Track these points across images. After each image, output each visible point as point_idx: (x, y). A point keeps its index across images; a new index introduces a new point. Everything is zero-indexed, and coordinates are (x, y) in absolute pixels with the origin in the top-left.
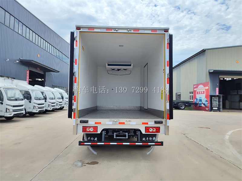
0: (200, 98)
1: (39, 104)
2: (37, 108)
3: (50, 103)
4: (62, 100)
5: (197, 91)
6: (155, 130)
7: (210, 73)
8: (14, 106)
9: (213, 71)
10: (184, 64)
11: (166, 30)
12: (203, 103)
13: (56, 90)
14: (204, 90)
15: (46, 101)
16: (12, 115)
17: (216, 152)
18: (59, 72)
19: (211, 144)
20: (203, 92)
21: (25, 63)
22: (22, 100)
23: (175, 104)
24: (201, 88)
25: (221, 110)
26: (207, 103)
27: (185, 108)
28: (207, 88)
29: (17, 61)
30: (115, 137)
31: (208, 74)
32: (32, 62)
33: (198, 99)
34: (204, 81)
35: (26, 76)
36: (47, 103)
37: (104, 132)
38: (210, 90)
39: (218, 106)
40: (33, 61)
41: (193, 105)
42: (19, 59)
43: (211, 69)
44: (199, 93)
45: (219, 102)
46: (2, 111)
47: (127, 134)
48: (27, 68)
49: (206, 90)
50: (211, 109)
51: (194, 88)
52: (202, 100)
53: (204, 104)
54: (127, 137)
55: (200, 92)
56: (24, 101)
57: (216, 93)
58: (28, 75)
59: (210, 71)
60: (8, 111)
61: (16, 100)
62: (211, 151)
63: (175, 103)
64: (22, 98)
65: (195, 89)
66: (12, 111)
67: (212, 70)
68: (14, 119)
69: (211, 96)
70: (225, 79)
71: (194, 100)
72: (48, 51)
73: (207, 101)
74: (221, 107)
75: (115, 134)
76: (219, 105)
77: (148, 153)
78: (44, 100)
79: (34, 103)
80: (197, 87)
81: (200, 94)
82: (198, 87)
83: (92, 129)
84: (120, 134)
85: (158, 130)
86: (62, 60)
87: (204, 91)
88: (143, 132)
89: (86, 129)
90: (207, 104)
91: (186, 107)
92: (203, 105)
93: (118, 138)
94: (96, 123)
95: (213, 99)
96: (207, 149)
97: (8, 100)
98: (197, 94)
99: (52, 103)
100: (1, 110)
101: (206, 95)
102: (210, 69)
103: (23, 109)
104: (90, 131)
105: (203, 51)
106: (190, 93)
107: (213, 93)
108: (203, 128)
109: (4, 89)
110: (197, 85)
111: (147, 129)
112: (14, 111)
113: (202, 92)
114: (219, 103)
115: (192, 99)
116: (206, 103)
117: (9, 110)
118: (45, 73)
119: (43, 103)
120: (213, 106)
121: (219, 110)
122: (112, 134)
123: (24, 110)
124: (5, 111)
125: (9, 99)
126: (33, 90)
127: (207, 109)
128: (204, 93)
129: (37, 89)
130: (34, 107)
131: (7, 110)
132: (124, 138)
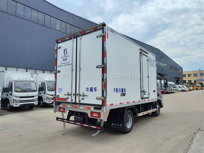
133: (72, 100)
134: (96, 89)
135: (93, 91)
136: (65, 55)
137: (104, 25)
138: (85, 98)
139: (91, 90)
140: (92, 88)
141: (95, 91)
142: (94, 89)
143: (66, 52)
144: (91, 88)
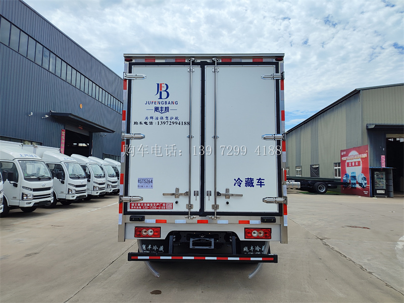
0: (353, 173)
1: (77, 186)
2: (74, 192)
3: (96, 183)
4: (116, 178)
5: (347, 161)
6: (262, 235)
7: (369, 131)
8: (35, 190)
9: (374, 126)
10: (323, 115)
11: (278, 58)
12: (358, 183)
13: (108, 162)
14: (360, 160)
15: (89, 181)
16: (31, 205)
17: (378, 274)
18: (113, 132)
19: (369, 258)
20: (357, 164)
21: (58, 118)
22: (49, 179)
23: (309, 185)
24: (354, 156)
25: (392, 194)
26: (366, 182)
27: (327, 192)
28: (365, 156)
29: (47, 116)
30: (191, 247)
31: (366, 131)
32: (70, 116)
33: (350, 175)
34: (359, 144)
35: (61, 139)
36: (92, 184)
37: (171, 237)
38: (370, 160)
39: (385, 188)
40: (71, 114)
41: (341, 186)
42: (49, 111)
43: (371, 123)
44: (350, 165)
45: (387, 180)
46: (16, 198)
47: (212, 240)
48: (62, 127)
49: (362, 159)
50: (373, 194)
51: (342, 156)
52: (357, 178)
53: (361, 184)
54: (213, 247)
55: (352, 163)
56: (52, 181)
57: (380, 163)
58: (63, 137)
59: (370, 127)
60: (25, 198)
61: (39, 179)
62: (370, 273)
63: (310, 182)
64: (49, 175)
65: (344, 159)
66: (31, 197)
67: (373, 124)
68: (36, 211)
69: (373, 171)
70: (398, 139)
71: (342, 177)
72: (97, 98)
73: (365, 179)
74: (392, 188)
75: (192, 240)
76: (387, 186)
77: (250, 276)
78: (86, 179)
79: (69, 184)
80: (346, 155)
81: (352, 166)
82: (349, 155)
83: (151, 232)
84: (201, 241)
85: (268, 233)
86: (119, 112)
87: (359, 162)
88: (242, 237)
89: (140, 232)
90: (365, 184)
91: (328, 189)
92: (358, 186)
93: (196, 247)
94: (157, 221)
95: (377, 176)
96: (362, 268)
97: (25, 179)
98: (348, 166)
99: (100, 184)
100: (15, 196)
101: (363, 168)
102: (368, 123)
103: (50, 194)
104: (147, 236)
105: (356, 93)
106: (336, 164)
107: (375, 166)
108: (356, 227)
109: (20, 162)
110: (348, 151)
111: (248, 232)
112: (35, 197)
113: (355, 162)
114: (386, 182)
115: (339, 176)
116: (364, 182)
117: (27, 196)
118: (91, 133)
119: (83, 184)
120: (376, 188)
121: (387, 194)
122: (186, 241)
123: (52, 195)
124: (21, 199)
125: (28, 179)
126: (67, 163)
127: (366, 192)
128: (359, 165)
129: (75, 161)
130: (69, 191)
131: (24, 195)
132: (208, 248)
133: (190, 206)
134: (262, 181)
135: (253, 186)
136: (161, 98)
137: (280, 58)
138: (231, 200)
139: (249, 183)
140: (252, 180)
141: (261, 185)
142: (258, 182)
143: (165, 91)
144: (248, 179)
